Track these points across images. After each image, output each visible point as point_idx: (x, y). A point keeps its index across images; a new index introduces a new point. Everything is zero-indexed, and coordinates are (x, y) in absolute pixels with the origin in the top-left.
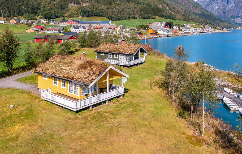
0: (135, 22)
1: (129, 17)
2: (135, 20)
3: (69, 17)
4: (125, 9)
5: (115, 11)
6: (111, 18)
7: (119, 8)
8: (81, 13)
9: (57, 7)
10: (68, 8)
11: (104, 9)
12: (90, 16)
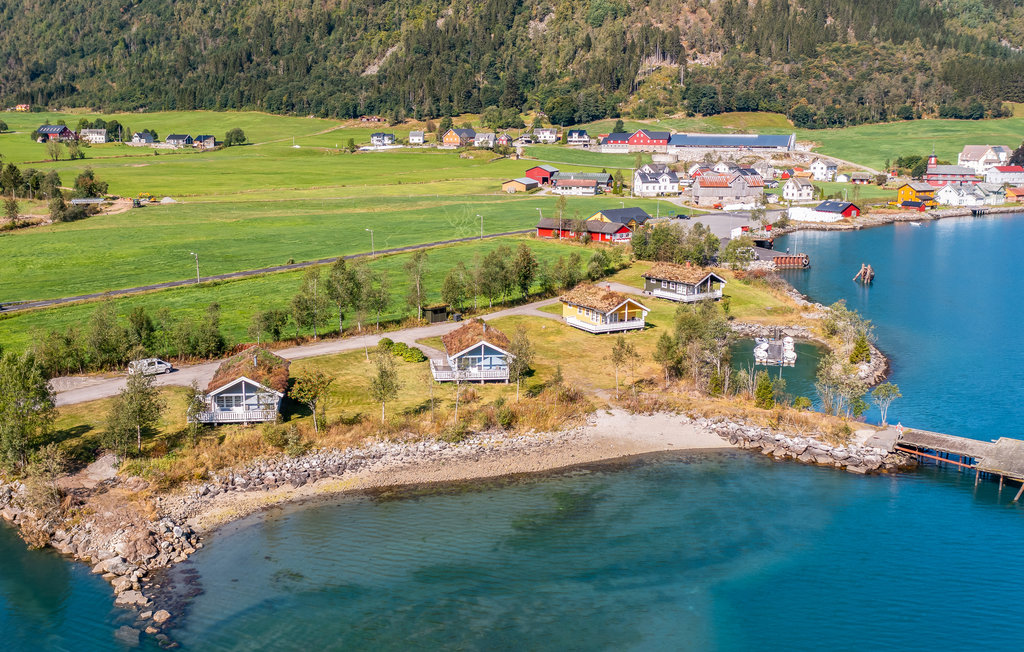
0: (906, 133)
1: (881, 114)
2: (910, 127)
3: (640, 118)
4: (876, 75)
5: (824, 87)
6: (803, 120)
7: (846, 74)
8: (684, 99)
9: (598, 77)
10: (638, 79)
11: (778, 81)
12: (719, 113)
